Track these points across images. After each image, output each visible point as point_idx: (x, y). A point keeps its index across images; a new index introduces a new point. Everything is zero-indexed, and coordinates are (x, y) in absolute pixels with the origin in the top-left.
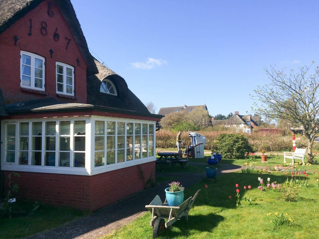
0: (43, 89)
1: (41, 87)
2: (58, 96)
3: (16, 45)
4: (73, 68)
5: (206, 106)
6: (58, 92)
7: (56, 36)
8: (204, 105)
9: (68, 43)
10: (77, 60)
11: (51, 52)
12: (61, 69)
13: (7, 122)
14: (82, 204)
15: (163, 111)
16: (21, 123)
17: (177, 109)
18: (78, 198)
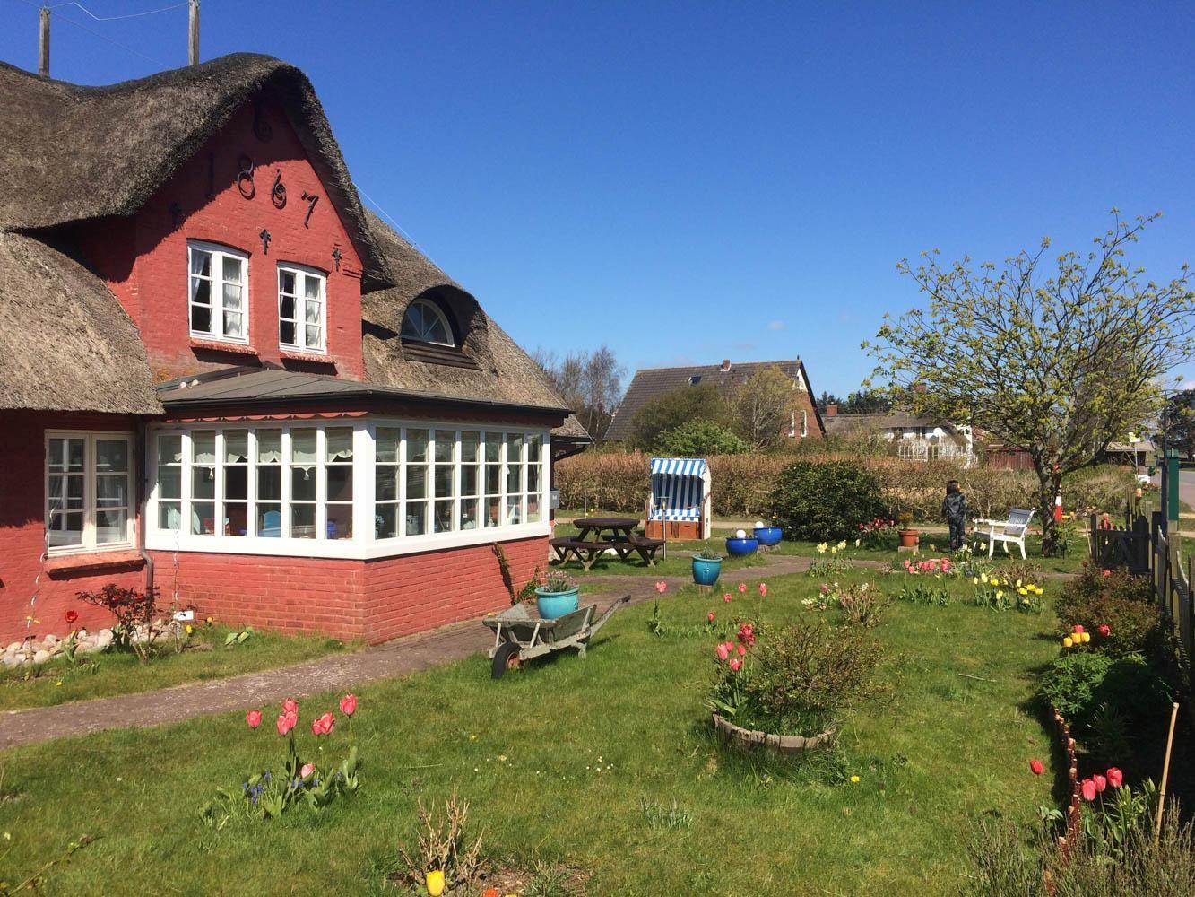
0: (243, 339)
1: (239, 334)
2: (283, 355)
3: (175, 227)
4: (322, 277)
5: (802, 364)
6: (284, 346)
7: (278, 192)
8: (794, 358)
9: (311, 209)
10: (336, 253)
11: (265, 235)
12: (290, 279)
13: (158, 429)
14: (344, 625)
15: (646, 381)
16: (196, 432)
17: (697, 376)
18: (337, 612)
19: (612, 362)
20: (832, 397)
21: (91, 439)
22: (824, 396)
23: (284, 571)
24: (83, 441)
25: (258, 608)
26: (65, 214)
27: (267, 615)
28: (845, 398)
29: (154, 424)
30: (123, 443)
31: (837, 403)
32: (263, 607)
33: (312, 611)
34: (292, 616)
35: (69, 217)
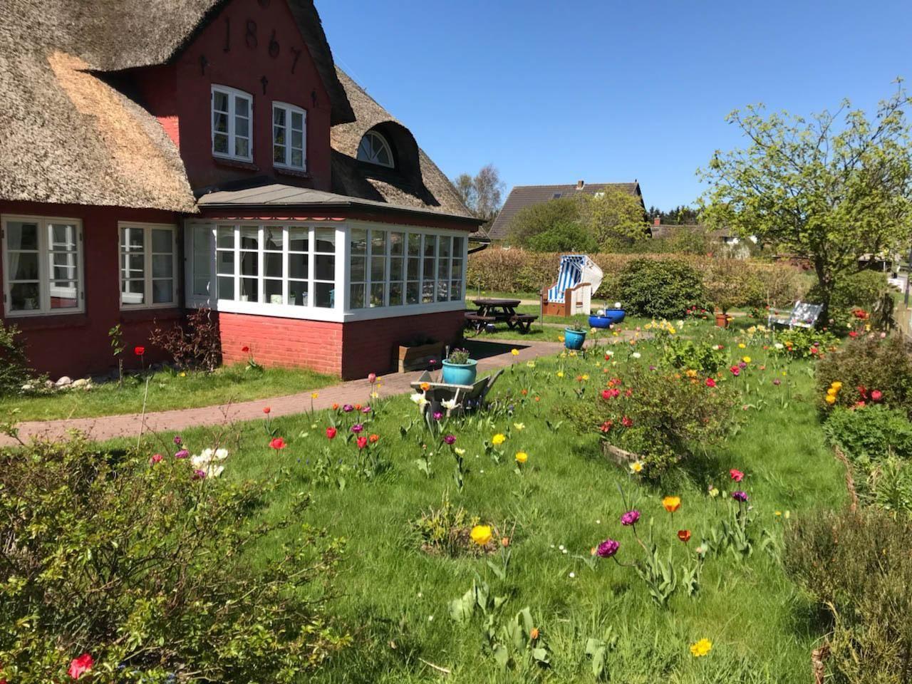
0: (250, 159)
1: (246, 155)
2: (276, 171)
3: (203, 74)
4: (303, 113)
5: (638, 185)
6: (276, 165)
7: (274, 47)
8: (633, 182)
9: (296, 60)
10: (313, 94)
11: (264, 80)
12: (281, 114)
13: (194, 223)
14: (328, 368)
15: (519, 194)
16: (221, 227)
17: (558, 192)
18: (323, 358)
19: (495, 180)
20: (657, 211)
21: (148, 228)
22: (652, 209)
23: (285, 328)
24: (142, 230)
25: (266, 352)
26: (126, 62)
27: (272, 358)
28: (667, 212)
29: (191, 220)
30: (169, 232)
31: (662, 215)
32: (269, 352)
33: (303, 356)
34: (290, 360)
35: (129, 64)
